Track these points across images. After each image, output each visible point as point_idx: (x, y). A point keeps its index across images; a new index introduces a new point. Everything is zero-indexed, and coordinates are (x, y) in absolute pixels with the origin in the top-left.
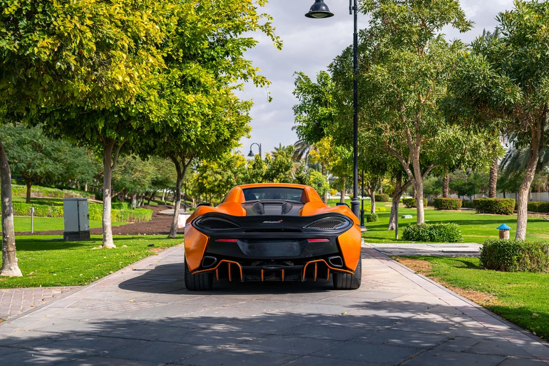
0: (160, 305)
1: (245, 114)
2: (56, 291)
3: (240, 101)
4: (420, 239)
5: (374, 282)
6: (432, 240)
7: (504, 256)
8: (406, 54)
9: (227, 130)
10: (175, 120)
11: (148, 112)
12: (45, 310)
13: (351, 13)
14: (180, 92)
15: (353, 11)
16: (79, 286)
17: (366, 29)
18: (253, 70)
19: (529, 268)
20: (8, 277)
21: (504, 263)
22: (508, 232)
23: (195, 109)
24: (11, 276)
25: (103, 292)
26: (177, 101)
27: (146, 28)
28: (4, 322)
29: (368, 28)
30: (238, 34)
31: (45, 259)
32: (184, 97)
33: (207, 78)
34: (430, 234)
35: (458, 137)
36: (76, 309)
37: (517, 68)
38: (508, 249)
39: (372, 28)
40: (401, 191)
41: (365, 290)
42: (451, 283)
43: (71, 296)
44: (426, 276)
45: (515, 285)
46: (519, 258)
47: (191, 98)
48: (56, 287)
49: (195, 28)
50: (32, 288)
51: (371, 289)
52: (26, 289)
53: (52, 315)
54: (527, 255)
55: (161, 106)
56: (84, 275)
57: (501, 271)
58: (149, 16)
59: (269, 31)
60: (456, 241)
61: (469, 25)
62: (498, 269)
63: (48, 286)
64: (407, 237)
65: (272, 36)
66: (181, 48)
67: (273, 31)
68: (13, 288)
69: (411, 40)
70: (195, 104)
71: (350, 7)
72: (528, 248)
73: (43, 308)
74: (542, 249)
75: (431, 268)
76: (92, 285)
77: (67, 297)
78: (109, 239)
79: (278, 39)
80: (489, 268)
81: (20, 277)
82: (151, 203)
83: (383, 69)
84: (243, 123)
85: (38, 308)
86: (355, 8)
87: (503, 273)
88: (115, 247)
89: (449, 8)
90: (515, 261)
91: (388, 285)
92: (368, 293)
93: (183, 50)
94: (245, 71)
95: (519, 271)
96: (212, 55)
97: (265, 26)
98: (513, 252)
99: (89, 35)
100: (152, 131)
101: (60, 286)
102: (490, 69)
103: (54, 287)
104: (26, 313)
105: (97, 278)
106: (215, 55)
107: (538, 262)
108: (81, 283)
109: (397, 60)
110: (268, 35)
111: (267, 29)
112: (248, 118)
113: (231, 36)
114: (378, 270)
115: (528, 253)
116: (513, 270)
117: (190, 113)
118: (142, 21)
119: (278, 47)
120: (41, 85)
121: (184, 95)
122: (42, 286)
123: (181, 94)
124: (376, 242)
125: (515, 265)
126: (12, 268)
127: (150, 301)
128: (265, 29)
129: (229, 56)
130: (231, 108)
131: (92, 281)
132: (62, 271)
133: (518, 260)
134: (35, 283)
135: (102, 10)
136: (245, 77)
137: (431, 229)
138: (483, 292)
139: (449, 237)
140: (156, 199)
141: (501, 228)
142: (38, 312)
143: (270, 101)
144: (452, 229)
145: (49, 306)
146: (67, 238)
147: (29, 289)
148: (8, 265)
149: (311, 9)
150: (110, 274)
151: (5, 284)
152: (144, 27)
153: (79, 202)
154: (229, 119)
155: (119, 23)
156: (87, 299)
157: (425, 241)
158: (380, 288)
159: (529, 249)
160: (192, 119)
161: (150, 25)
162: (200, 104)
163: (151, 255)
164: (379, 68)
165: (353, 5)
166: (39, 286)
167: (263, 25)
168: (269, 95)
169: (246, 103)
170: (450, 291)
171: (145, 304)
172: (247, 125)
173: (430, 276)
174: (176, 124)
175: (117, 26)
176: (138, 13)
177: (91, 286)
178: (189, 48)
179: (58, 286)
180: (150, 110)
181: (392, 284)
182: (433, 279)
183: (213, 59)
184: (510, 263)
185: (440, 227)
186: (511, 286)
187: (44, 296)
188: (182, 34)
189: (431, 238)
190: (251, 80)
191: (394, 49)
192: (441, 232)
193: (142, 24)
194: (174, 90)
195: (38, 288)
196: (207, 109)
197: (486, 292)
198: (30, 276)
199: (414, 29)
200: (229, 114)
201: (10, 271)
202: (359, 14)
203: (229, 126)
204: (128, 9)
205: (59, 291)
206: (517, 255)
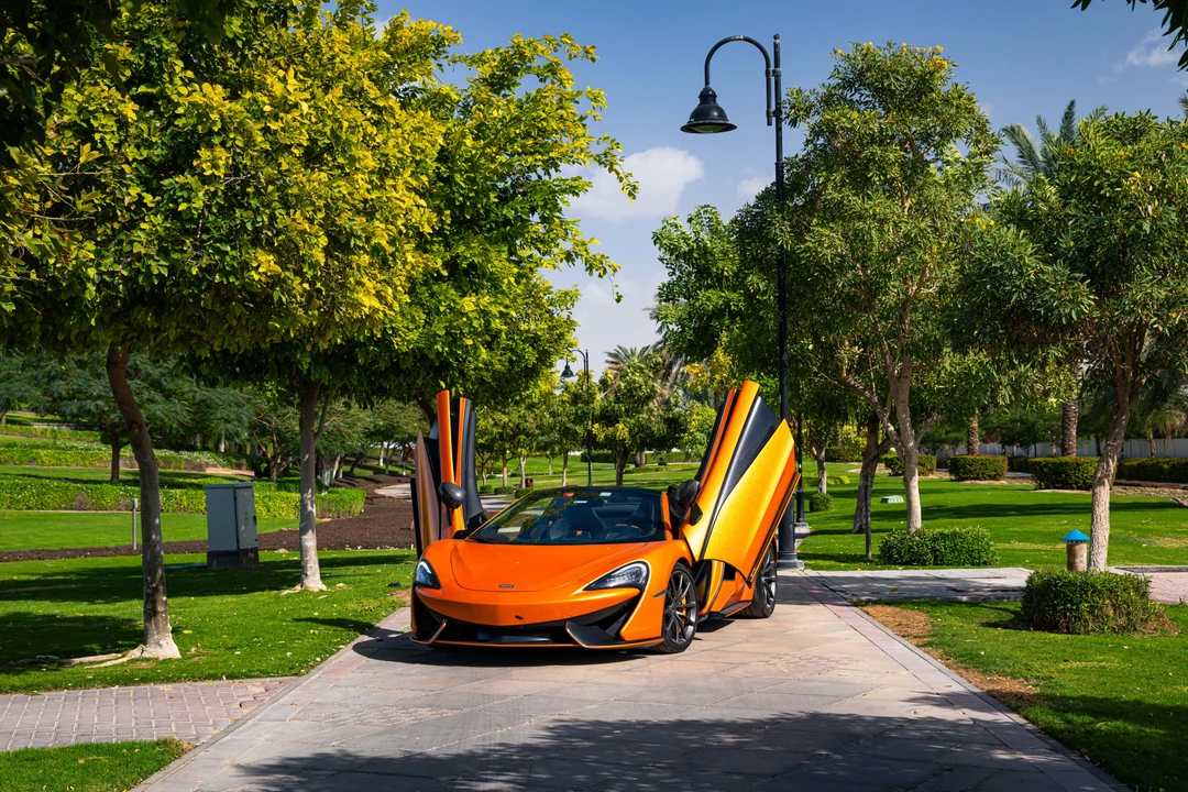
0: (451, 713)
1: (564, 315)
2: (255, 687)
3: (554, 290)
4: (914, 561)
5: (823, 662)
6: (939, 562)
7: (1065, 604)
8: (878, 204)
9: (531, 349)
10: (438, 347)
11: (390, 332)
12: (254, 725)
13: (769, 124)
14: (446, 290)
15: (774, 119)
16: (294, 678)
17: (797, 156)
18: (584, 244)
19: (1112, 624)
20: (157, 659)
21: (1065, 616)
22: (1085, 546)
23: (475, 323)
24: (161, 658)
25: (340, 689)
26: (442, 309)
27: (404, 206)
28: (197, 749)
29: (802, 154)
30: (552, 171)
31: (203, 618)
32: (454, 301)
33: (498, 262)
34: (934, 551)
35: (982, 362)
36: (307, 722)
37: (1086, 253)
38: (1073, 592)
39: (808, 154)
40: (878, 454)
41: (807, 678)
42: (962, 659)
43: (286, 698)
44: (918, 646)
45: (1075, 665)
46: (1092, 606)
47: (468, 304)
48: (253, 680)
49: (474, 167)
50: (211, 683)
51: (816, 676)
52: (200, 683)
53: (269, 736)
54: (1107, 601)
55: (413, 320)
56: (294, 654)
57: (1060, 632)
58: (407, 182)
59: (612, 164)
60: (985, 563)
61: (997, 142)
62: (1053, 627)
63: (237, 678)
64: (889, 557)
65: (618, 173)
66: (447, 208)
67: (620, 162)
68: (175, 682)
69: (885, 176)
70: (475, 314)
71: (768, 112)
72: (1109, 590)
73: (250, 722)
74: (1137, 590)
75: (929, 627)
76: (316, 675)
77: (281, 701)
78: (314, 574)
79: (630, 178)
80: (1038, 628)
81: (177, 660)
82: (357, 471)
83: (834, 235)
84: (562, 334)
85: (241, 722)
86: (778, 113)
87: (1060, 637)
88: (324, 588)
89: (957, 112)
90: (1085, 613)
91: (848, 667)
92: (811, 684)
93: (452, 210)
94: (567, 245)
95: (1094, 630)
96: (505, 215)
97: (605, 154)
98: (1081, 597)
99: (324, 241)
100: (395, 368)
101: (258, 677)
102: (1031, 255)
103: (249, 680)
104: (227, 732)
105: (318, 659)
106: (511, 214)
107: (1129, 614)
108: (295, 669)
109: (860, 217)
110: (611, 170)
111: (606, 161)
112: (570, 324)
113: (540, 177)
114: (829, 635)
115: (1110, 598)
116: (1082, 629)
117: (466, 330)
118: (398, 196)
119: (630, 194)
120: (227, 322)
121: (453, 297)
122: (227, 678)
123: (449, 295)
124: (829, 568)
125: (1086, 621)
126: (162, 642)
127: (431, 706)
128: (603, 160)
129: (536, 214)
130: (538, 306)
131: (312, 667)
132: (248, 645)
133: (1091, 612)
134: (213, 672)
135: (340, 192)
136: (569, 257)
137: (934, 540)
138: (1015, 678)
139: (970, 556)
140: (368, 464)
141: (1072, 538)
142: (245, 730)
143: (618, 300)
144: (976, 538)
145: (258, 717)
146: (215, 562)
147: (205, 683)
148: (156, 637)
149: (692, 117)
150: (339, 649)
151: (159, 675)
152: (400, 207)
153: (238, 491)
154: (533, 327)
155: (361, 206)
156: (318, 703)
157: (923, 564)
158: (833, 675)
159: (1111, 591)
160: (470, 342)
161: (410, 200)
162: (484, 313)
163: (401, 606)
164: (827, 232)
165: (773, 108)
166: (221, 679)
167: (602, 152)
168: (616, 290)
169: (566, 294)
170: (958, 678)
171: (422, 711)
172: (570, 337)
173: (924, 646)
174: (439, 354)
175: (358, 212)
176: (389, 182)
177: (314, 677)
178: (463, 205)
179: (256, 677)
180: (392, 328)
181: (853, 666)
182: (928, 653)
183: (507, 222)
184: (1076, 618)
185: (955, 534)
186: (1069, 665)
187: (239, 697)
188: (449, 181)
189: (936, 557)
190: (579, 263)
191: (854, 195)
192: (956, 545)
193: (397, 202)
194: (435, 288)
195: (221, 682)
196: (497, 321)
197: (1021, 679)
198: (194, 656)
199: (892, 156)
200: (533, 316)
201: (159, 649)
202: (785, 126)
203: (534, 340)
204: (374, 178)
205: (259, 686)
206: (1086, 601)
